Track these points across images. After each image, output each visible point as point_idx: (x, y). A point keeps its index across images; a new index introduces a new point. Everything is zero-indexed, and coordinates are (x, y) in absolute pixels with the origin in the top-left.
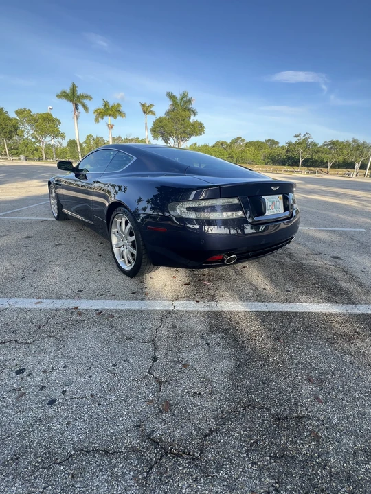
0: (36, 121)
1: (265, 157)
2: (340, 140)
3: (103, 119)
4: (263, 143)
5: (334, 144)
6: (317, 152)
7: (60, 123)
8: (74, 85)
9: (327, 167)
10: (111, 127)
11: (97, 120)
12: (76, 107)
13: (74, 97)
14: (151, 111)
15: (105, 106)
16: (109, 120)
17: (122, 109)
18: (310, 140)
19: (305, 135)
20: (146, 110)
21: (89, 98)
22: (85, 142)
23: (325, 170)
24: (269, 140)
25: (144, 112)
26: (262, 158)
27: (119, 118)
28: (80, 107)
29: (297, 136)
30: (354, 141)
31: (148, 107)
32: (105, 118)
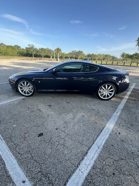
1: (18, 53)
2: (44, 48)
4: (14, 47)
5: (42, 49)
6: (38, 52)
9: (42, 57)
18: (34, 47)
19: (32, 45)
23: (42, 58)
24: (16, 46)
26: (16, 53)
29: (29, 45)
30: (48, 49)
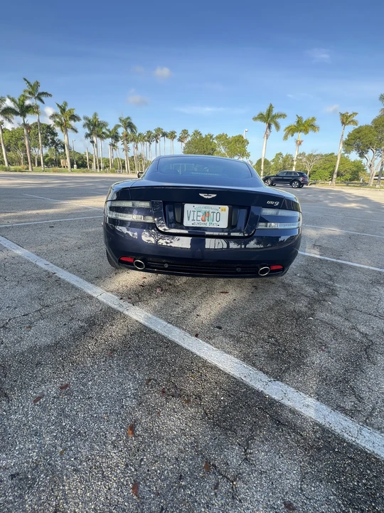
0: (229, 143)
3: (292, 135)
7: (248, 143)
8: (271, 105)
10: (299, 143)
11: (286, 138)
12: (269, 127)
13: (269, 118)
14: (352, 121)
15: (298, 122)
16: (299, 136)
17: (316, 123)
20: (345, 119)
21: (283, 116)
22: (273, 161)
25: (343, 123)
27: (311, 132)
28: (273, 126)
31: (350, 116)
32: (296, 134)
